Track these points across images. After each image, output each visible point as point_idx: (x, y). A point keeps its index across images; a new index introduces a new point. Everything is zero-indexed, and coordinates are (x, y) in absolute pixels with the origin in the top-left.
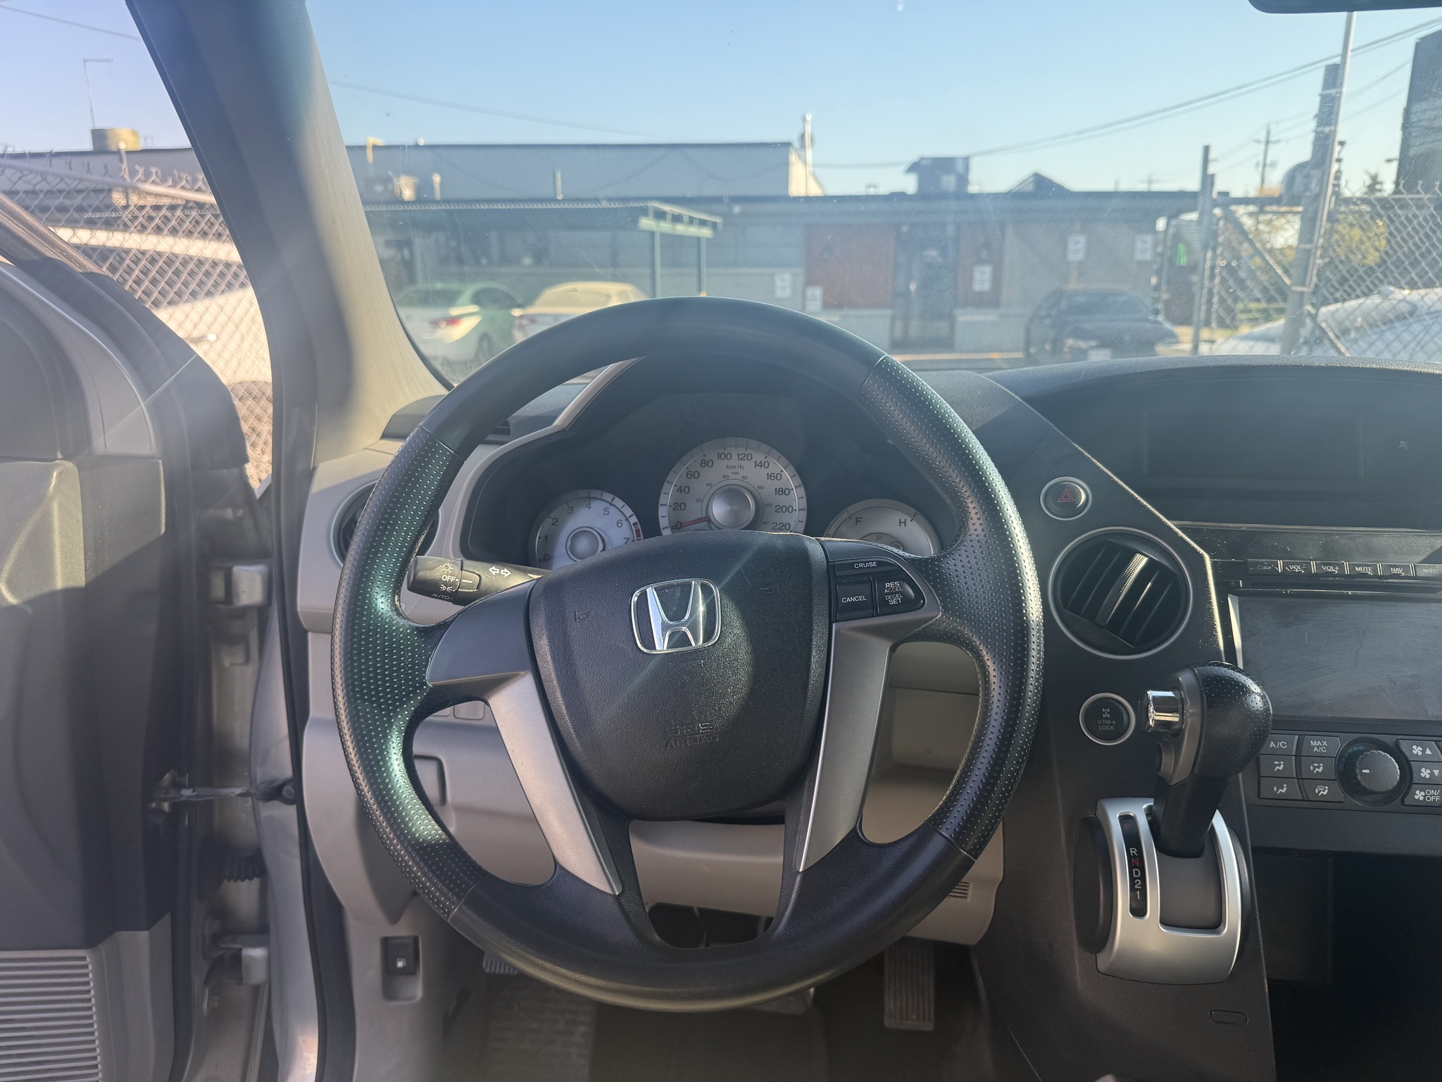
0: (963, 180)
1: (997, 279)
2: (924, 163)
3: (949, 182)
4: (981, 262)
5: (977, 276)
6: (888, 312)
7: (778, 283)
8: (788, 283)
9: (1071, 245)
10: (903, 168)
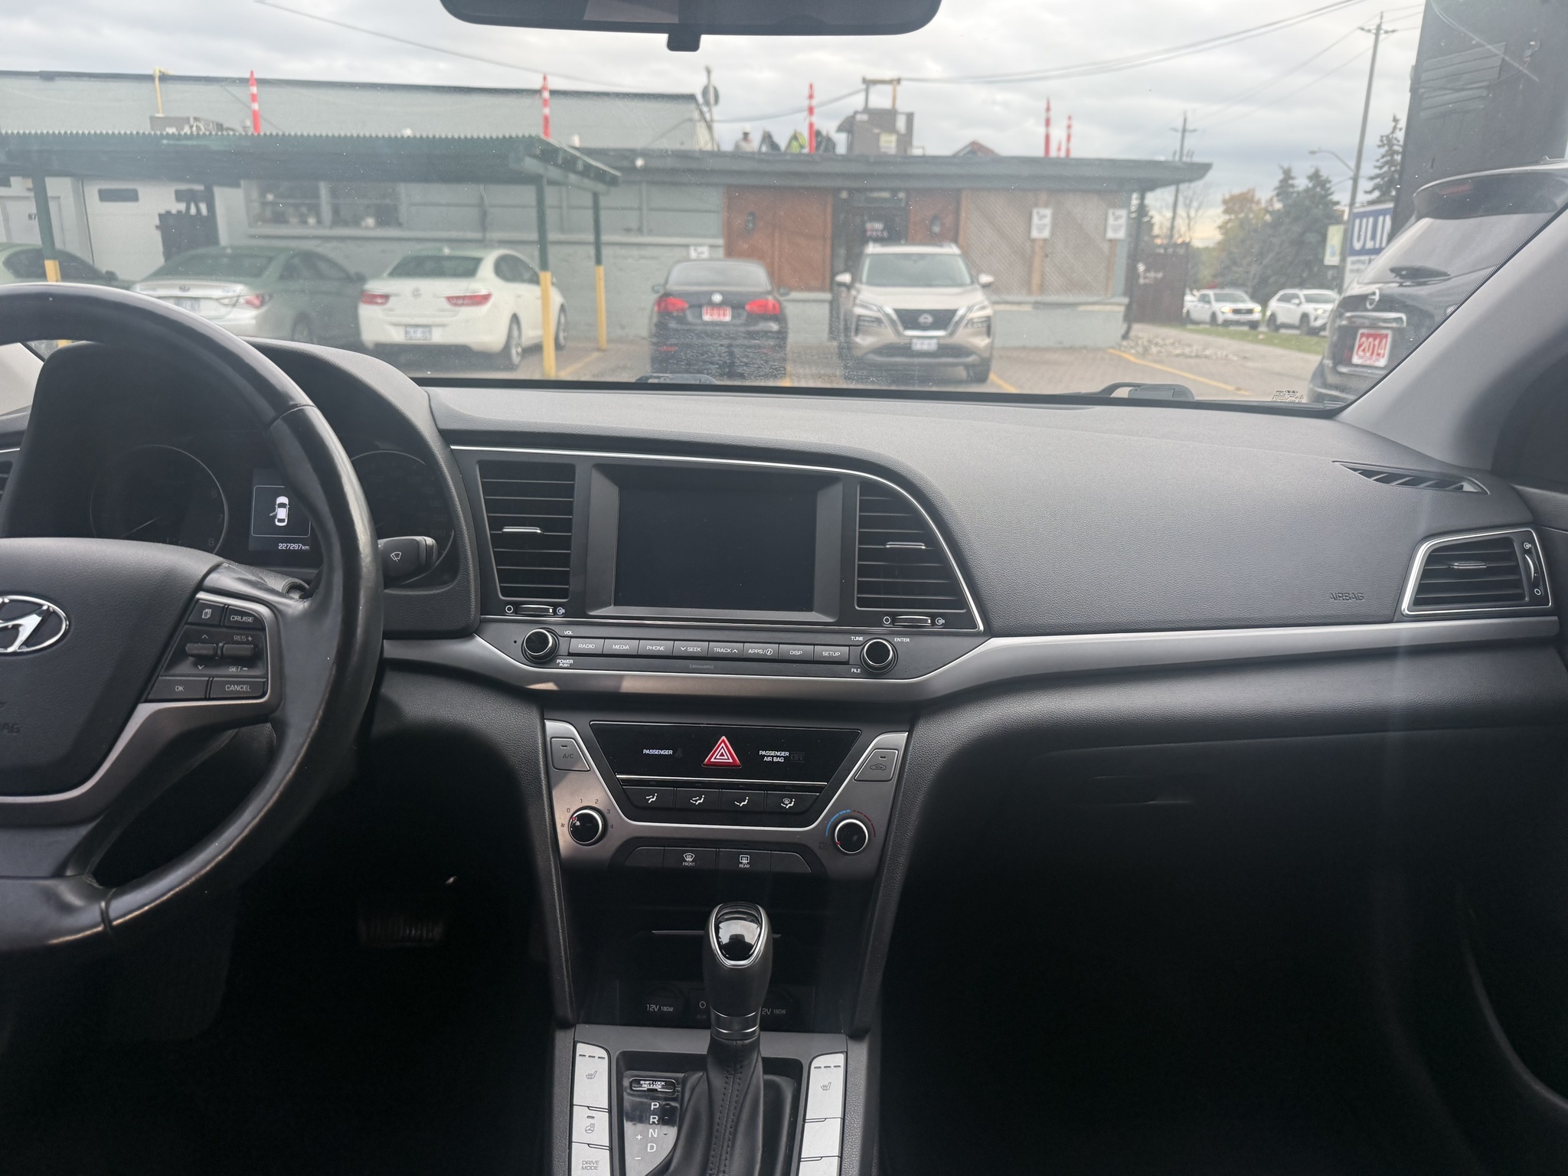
0: (906, 139)
2: (859, 117)
3: (888, 143)
4: (934, 237)
6: (828, 296)
7: (693, 255)
9: (1035, 220)
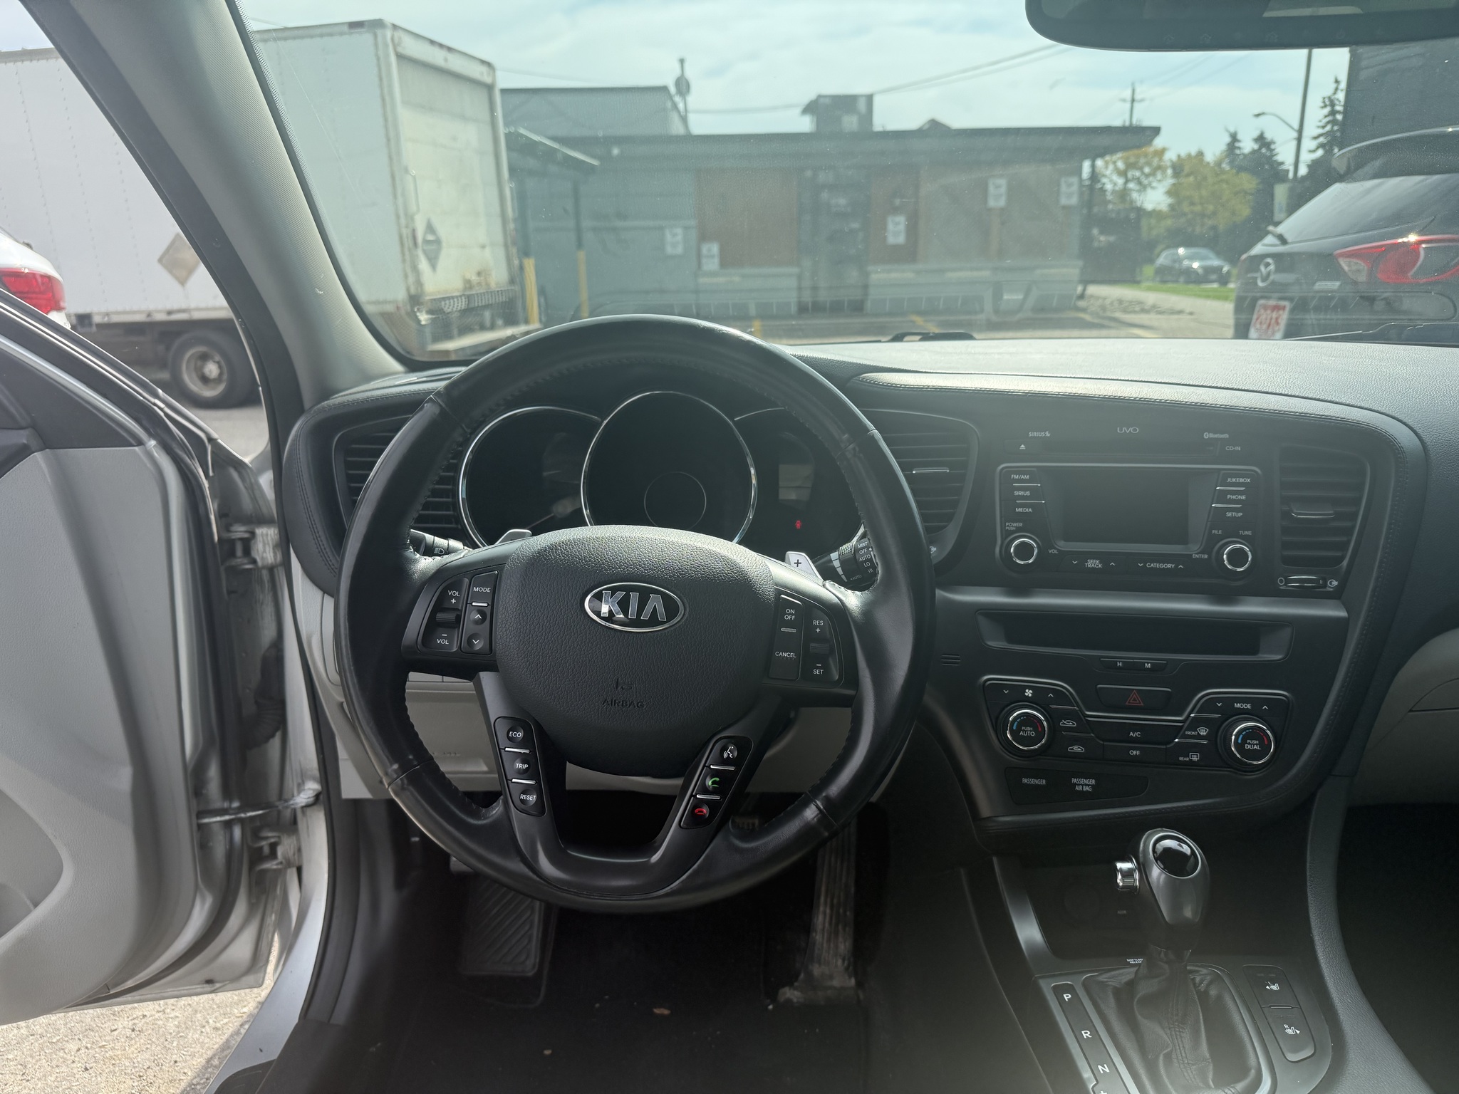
0: (867, 116)
1: (912, 229)
2: (822, 100)
3: (850, 123)
4: (896, 210)
5: (891, 227)
6: (795, 270)
7: (668, 237)
8: (679, 238)
9: (991, 189)
10: (799, 110)
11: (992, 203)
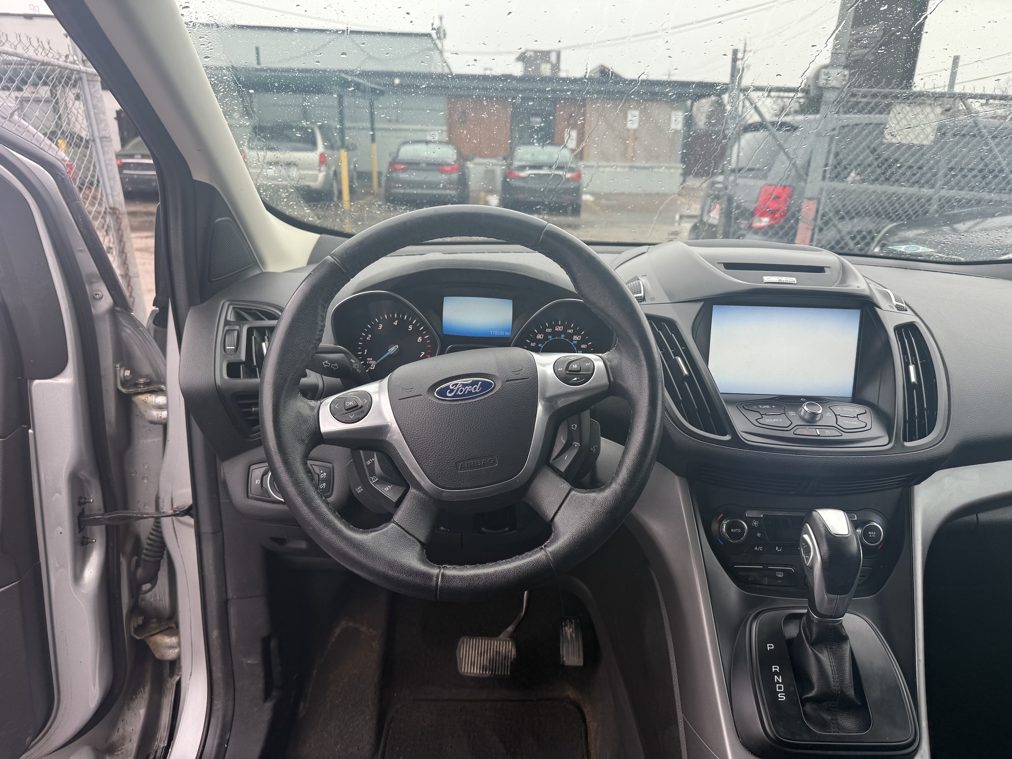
0: (556, 67)
1: (580, 139)
2: (528, 54)
3: (546, 70)
4: (570, 127)
5: (567, 137)
7: (429, 137)
9: (629, 117)
11: (629, 125)
